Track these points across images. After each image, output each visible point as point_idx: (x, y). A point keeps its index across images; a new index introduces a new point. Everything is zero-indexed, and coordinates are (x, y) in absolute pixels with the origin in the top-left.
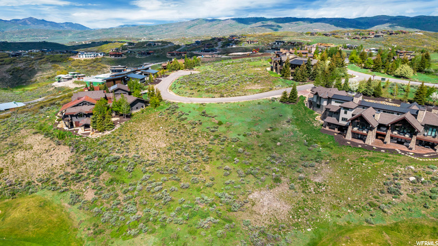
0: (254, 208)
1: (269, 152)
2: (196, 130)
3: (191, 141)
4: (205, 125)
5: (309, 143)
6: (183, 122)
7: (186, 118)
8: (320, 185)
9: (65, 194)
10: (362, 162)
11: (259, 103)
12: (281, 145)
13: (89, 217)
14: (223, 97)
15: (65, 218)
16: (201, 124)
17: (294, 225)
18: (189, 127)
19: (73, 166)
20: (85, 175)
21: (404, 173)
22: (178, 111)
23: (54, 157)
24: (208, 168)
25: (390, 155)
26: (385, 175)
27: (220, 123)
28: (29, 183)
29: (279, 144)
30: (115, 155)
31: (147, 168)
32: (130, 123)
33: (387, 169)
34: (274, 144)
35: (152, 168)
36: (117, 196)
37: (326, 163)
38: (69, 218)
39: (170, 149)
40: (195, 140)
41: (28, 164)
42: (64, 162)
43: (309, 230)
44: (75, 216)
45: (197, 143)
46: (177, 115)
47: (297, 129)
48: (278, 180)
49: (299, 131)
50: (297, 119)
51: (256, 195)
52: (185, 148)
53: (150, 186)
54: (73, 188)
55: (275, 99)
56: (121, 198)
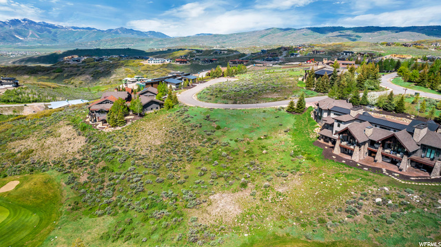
0: (208, 208)
1: (252, 158)
2: (193, 132)
3: (184, 142)
4: (204, 128)
5: (295, 154)
6: (185, 124)
7: (190, 121)
8: (280, 195)
9: (66, 175)
10: (336, 178)
11: (264, 112)
12: (266, 153)
13: (75, 196)
14: (236, 103)
15: (59, 194)
16: (201, 127)
17: (234, 228)
18: (188, 129)
19: (82, 153)
20: (87, 161)
21: (374, 193)
22: (186, 113)
23: (71, 145)
24: (188, 167)
25: (372, 174)
26: (353, 193)
27: (218, 128)
28: (45, 163)
29: (264, 151)
30: (116, 147)
31: (136, 162)
32: (141, 121)
33: (358, 188)
34: (260, 151)
35: (140, 161)
36: (103, 182)
37: (300, 175)
38: (61, 194)
39: (162, 147)
40: (189, 141)
41: (52, 148)
42: (76, 150)
43: (246, 235)
44: (66, 193)
45: (189, 144)
46: (183, 117)
47: (290, 139)
48: (244, 185)
49: (292, 141)
50: (296, 130)
51: (217, 196)
52: (176, 148)
53: (131, 177)
54: (75, 171)
55: (283, 108)
56: (105, 184)
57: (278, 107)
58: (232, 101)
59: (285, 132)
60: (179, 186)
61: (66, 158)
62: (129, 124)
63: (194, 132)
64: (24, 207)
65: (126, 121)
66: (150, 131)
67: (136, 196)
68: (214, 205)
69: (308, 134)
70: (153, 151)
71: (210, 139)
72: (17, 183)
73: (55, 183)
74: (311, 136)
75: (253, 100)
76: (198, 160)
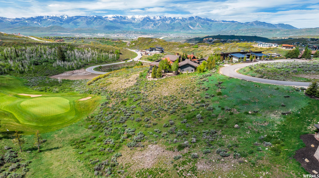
0: (137, 153)
2: (197, 93)
3: (182, 98)
5: (266, 140)
7: (203, 84)
8: (193, 171)
9: (106, 100)
11: (277, 89)
13: (97, 113)
15: (93, 110)
16: (207, 90)
19: (125, 90)
20: (122, 96)
22: (207, 78)
23: (127, 85)
24: (165, 117)
27: (220, 94)
29: (237, 126)
30: (142, 91)
32: (173, 78)
34: (233, 124)
35: (143, 103)
36: (115, 110)
39: (165, 98)
40: (187, 98)
41: (119, 84)
53: (127, 112)
58: (260, 75)
59: (283, 114)
60: (144, 128)
61: (117, 91)
64: (76, 110)
65: (163, 76)
66: (170, 85)
67: (116, 124)
68: (144, 152)
69: (309, 123)
70: (157, 99)
71: (203, 102)
72: (90, 98)
73: (98, 103)
74: (310, 127)
75: (282, 77)
76: (177, 114)
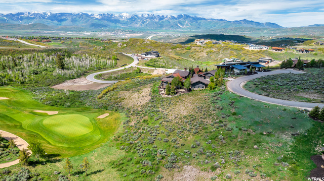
0: (176, 174)
1: (240, 149)
2: (213, 112)
3: (201, 118)
4: (223, 111)
5: (283, 160)
6: (212, 105)
7: (217, 102)
9: (126, 118)
11: (285, 110)
12: (256, 149)
13: (122, 132)
14: (268, 96)
15: (116, 128)
16: (222, 109)
18: (212, 108)
19: (142, 107)
20: (141, 113)
22: (219, 96)
23: (142, 101)
24: (190, 138)
27: (234, 114)
28: (123, 108)
30: (160, 109)
31: (163, 122)
32: (186, 95)
34: (252, 145)
35: (166, 123)
36: (139, 129)
39: (185, 117)
40: (205, 118)
42: (141, 104)
44: (119, 129)
45: (204, 120)
46: (215, 98)
47: (291, 144)
48: (214, 168)
49: (291, 146)
50: (305, 136)
51: (189, 167)
52: (193, 120)
53: (153, 132)
54: (132, 117)
55: (306, 111)
56: (139, 131)
57: (303, 108)
58: (266, 94)
59: (293, 135)
60: (174, 149)
61: (134, 108)
62: (178, 94)
63: (215, 112)
64: (99, 129)
65: (177, 93)
66: (186, 103)
67: (146, 145)
68: (182, 173)
69: (316, 145)
70: (177, 119)
71: (221, 122)
72: (108, 114)
73: (119, 121)
74: (317, 149)
75: (286, 97)
76: (200, 135)
